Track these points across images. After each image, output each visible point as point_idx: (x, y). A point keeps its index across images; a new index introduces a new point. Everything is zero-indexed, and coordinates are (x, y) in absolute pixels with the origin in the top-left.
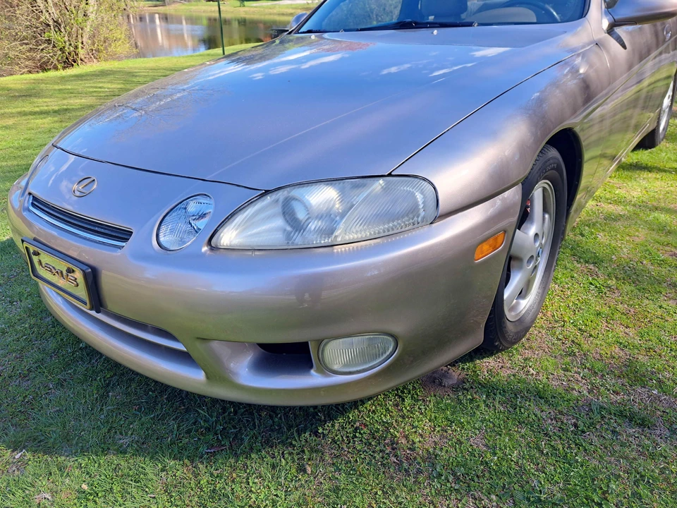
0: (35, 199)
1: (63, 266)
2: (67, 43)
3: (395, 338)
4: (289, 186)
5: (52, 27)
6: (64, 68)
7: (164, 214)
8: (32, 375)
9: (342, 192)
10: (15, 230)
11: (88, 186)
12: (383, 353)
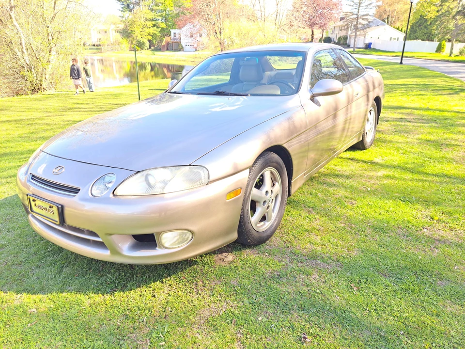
0: (33, 176)
1: (47, 205)
2: (35, 78)
3: (192, 233)
4: (148, 169)
5: (26, 68)
6: (32, 94)
7: (94, 182)
8: (23, 264)
10: (20, 189)
11: (60, 170)
12: (187, 239)
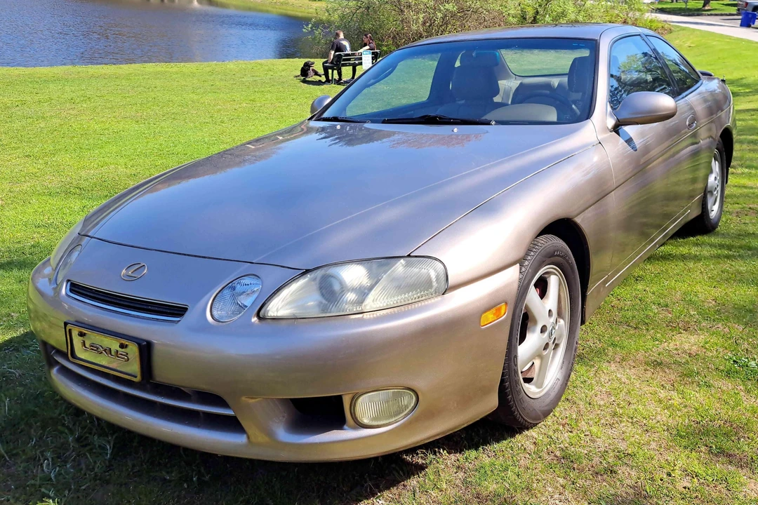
0: (74, 285)
1: (114, 344)
3: (416, 394)
4: (326, 265)
7: (217, 292)
9: (370, 270)
11: (138, 271)
12: (406, 407)
